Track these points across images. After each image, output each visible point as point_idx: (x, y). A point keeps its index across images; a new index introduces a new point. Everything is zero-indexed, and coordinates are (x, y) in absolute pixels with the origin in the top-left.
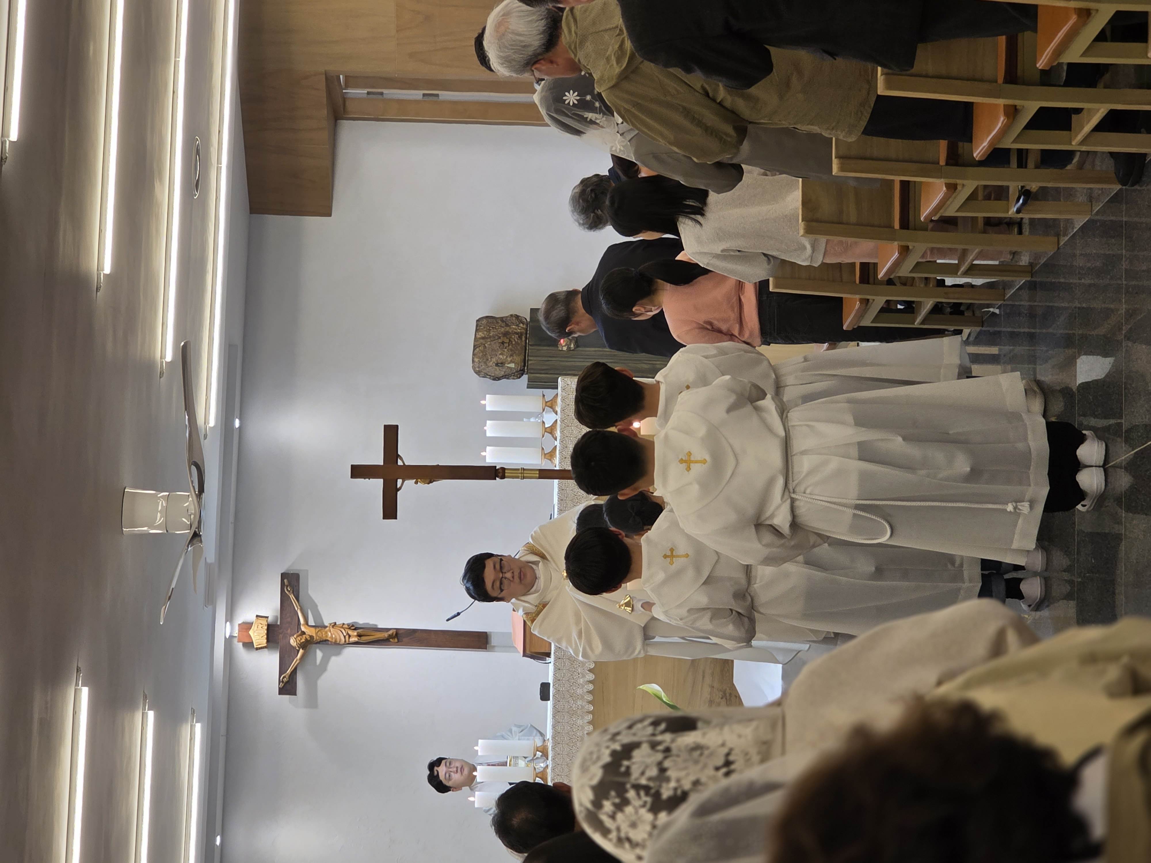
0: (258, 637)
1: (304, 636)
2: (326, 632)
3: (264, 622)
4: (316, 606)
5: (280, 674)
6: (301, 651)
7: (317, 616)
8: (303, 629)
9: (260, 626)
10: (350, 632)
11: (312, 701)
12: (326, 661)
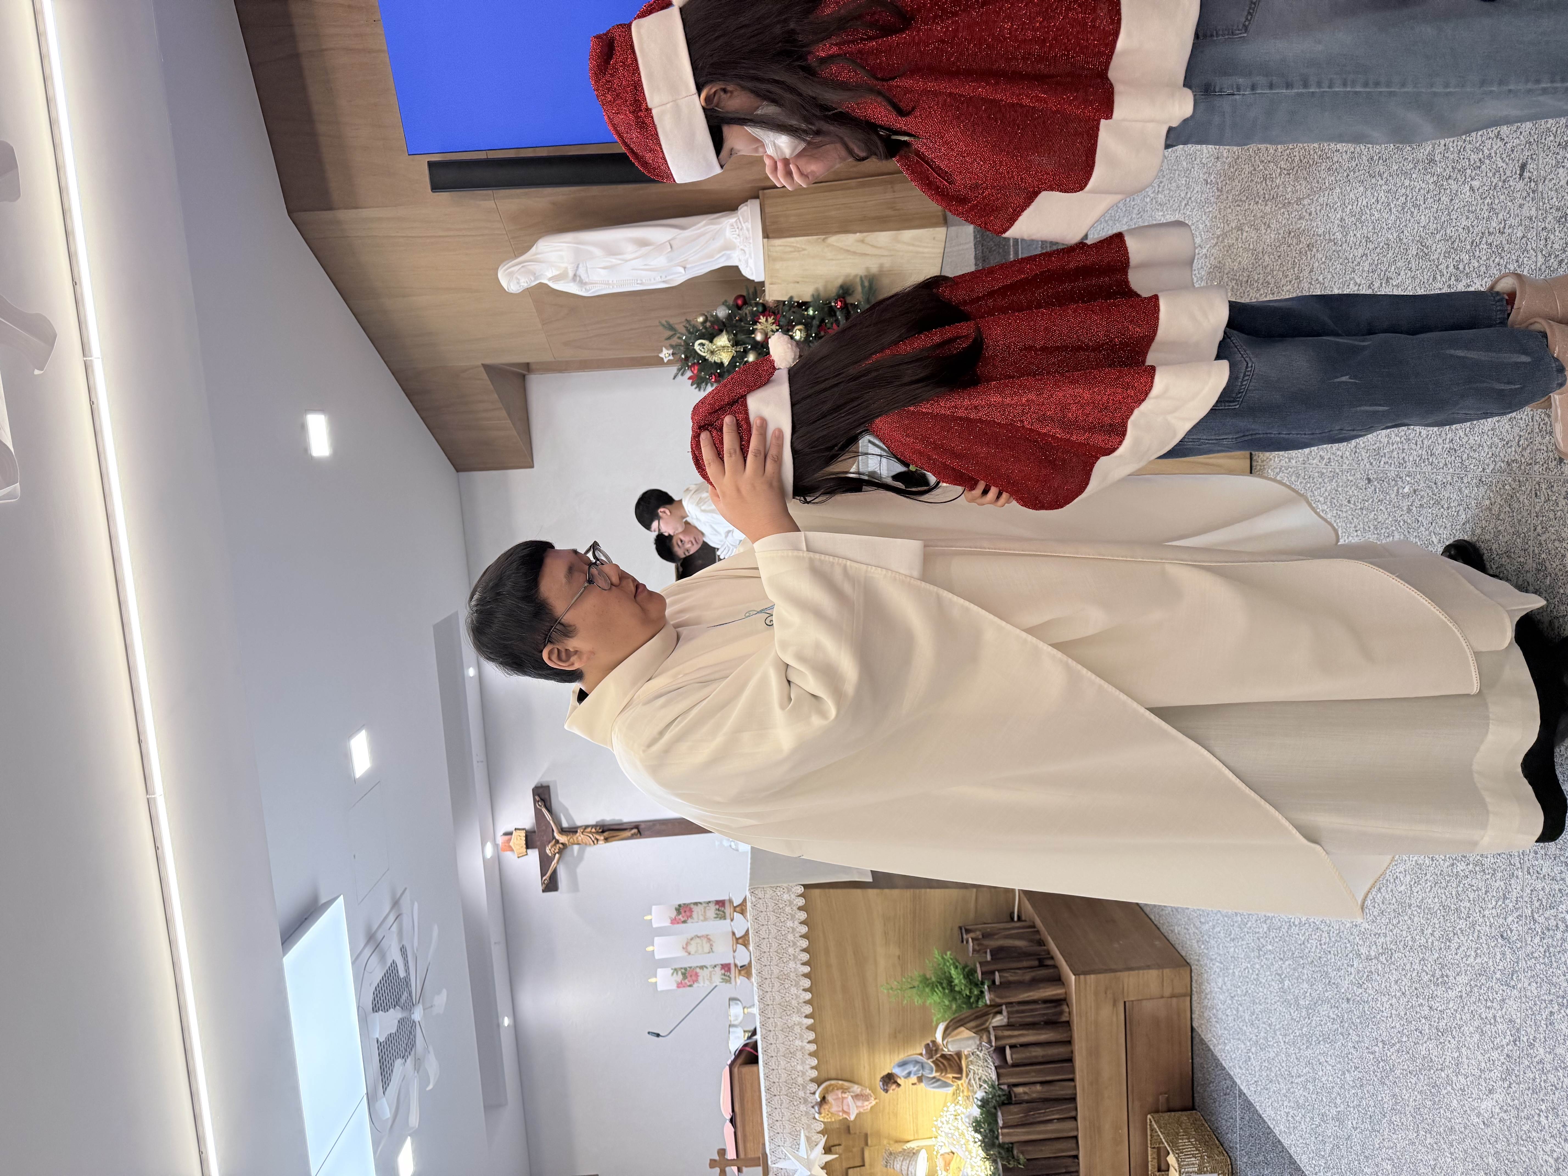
0: (518, 847)
1: (558, 846)
2: (577, 838)
3: (523, 834)
4: (567, 810)
5: (542, 876)
6: (557, 855)
7: (569, 817)
8: (557, 836)
9: (519, 838)
10: (598, 837)
11: (575, 886)
12: (581, 853)
